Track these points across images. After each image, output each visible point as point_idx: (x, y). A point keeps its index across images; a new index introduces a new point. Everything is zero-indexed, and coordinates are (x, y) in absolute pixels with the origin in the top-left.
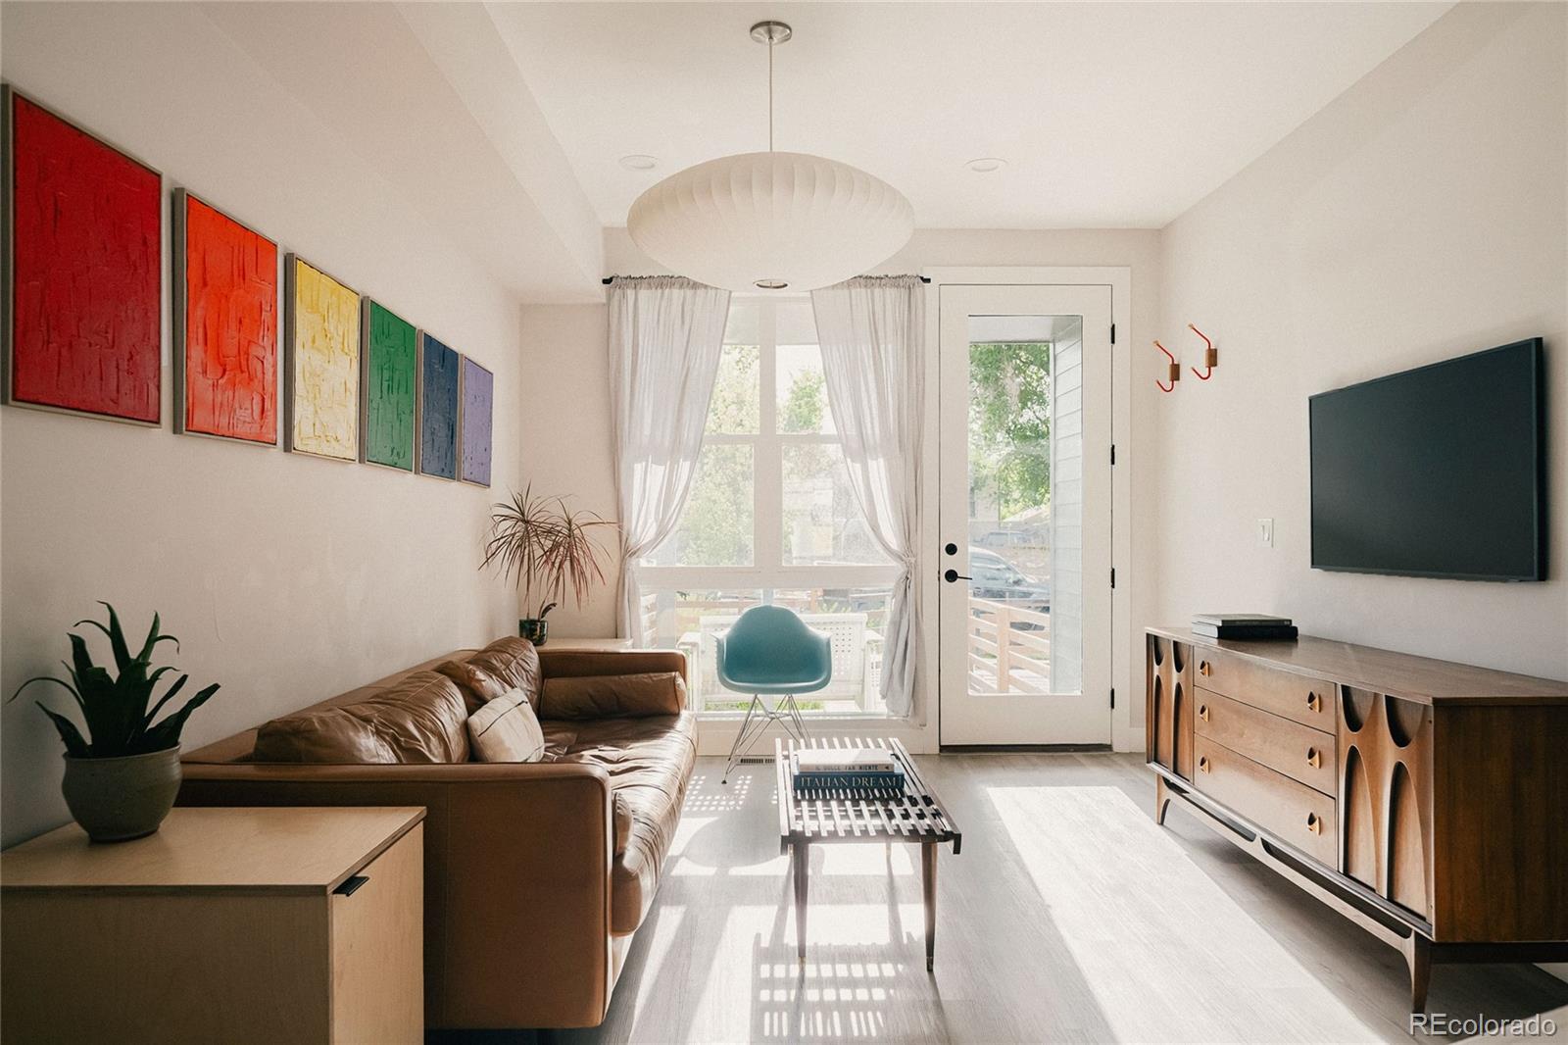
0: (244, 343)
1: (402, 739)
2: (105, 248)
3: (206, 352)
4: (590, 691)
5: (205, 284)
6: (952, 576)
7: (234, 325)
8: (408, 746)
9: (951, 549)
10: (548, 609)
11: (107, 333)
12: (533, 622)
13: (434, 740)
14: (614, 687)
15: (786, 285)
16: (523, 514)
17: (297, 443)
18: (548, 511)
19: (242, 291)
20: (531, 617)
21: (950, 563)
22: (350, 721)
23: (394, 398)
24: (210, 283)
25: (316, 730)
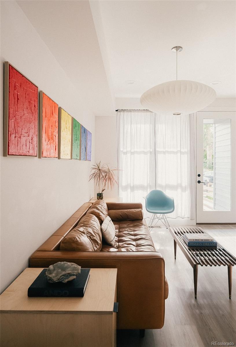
0: (52, 132)
1: (92, 237)
2: (27, 109)
3: (46, 135)
4: (120, 214)
5: (46, 117)
6: (199, 182)
7: (51, 127)
8: (93, 239)
9: (199, 175)
10: (103, 190)
11: (27, 132)
12: (100, 194)
13: (97, 235)
14: (126, 213)
15: (180, 114)
16: (99, 168)
17: (61, 157)
18: (104, 167)
19: (52, 118)
20: (100, 193)
21: (199, 179)
22: (81, 234)
23: (77, 142)
24: (47, 116)
25: (78, 241)
